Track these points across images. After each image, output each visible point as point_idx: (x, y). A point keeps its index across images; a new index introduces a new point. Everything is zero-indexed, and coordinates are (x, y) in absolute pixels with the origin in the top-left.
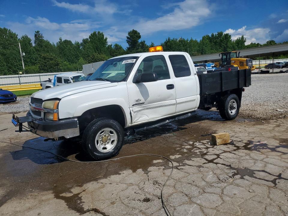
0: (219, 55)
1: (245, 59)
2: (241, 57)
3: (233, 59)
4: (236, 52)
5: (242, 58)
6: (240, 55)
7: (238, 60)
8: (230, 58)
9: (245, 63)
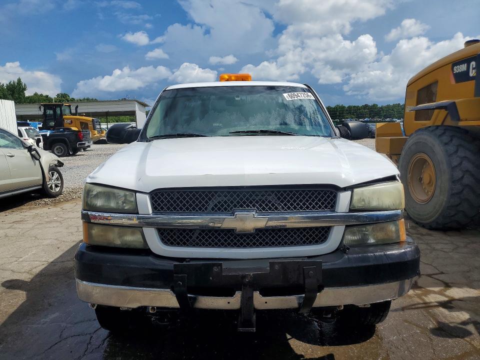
0: (40, 108)
1: (91, 119)
2: (80, 114)
3: (67, 117)
4: (70, 106)
5: (82, 116)
6: (79, 111)
7: (77, 119)
8: (61, 115)
9: (90, 126)
